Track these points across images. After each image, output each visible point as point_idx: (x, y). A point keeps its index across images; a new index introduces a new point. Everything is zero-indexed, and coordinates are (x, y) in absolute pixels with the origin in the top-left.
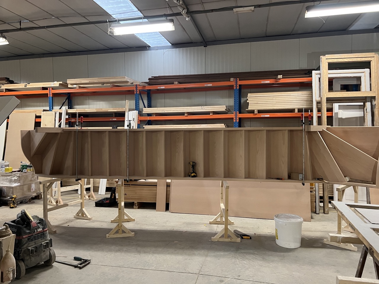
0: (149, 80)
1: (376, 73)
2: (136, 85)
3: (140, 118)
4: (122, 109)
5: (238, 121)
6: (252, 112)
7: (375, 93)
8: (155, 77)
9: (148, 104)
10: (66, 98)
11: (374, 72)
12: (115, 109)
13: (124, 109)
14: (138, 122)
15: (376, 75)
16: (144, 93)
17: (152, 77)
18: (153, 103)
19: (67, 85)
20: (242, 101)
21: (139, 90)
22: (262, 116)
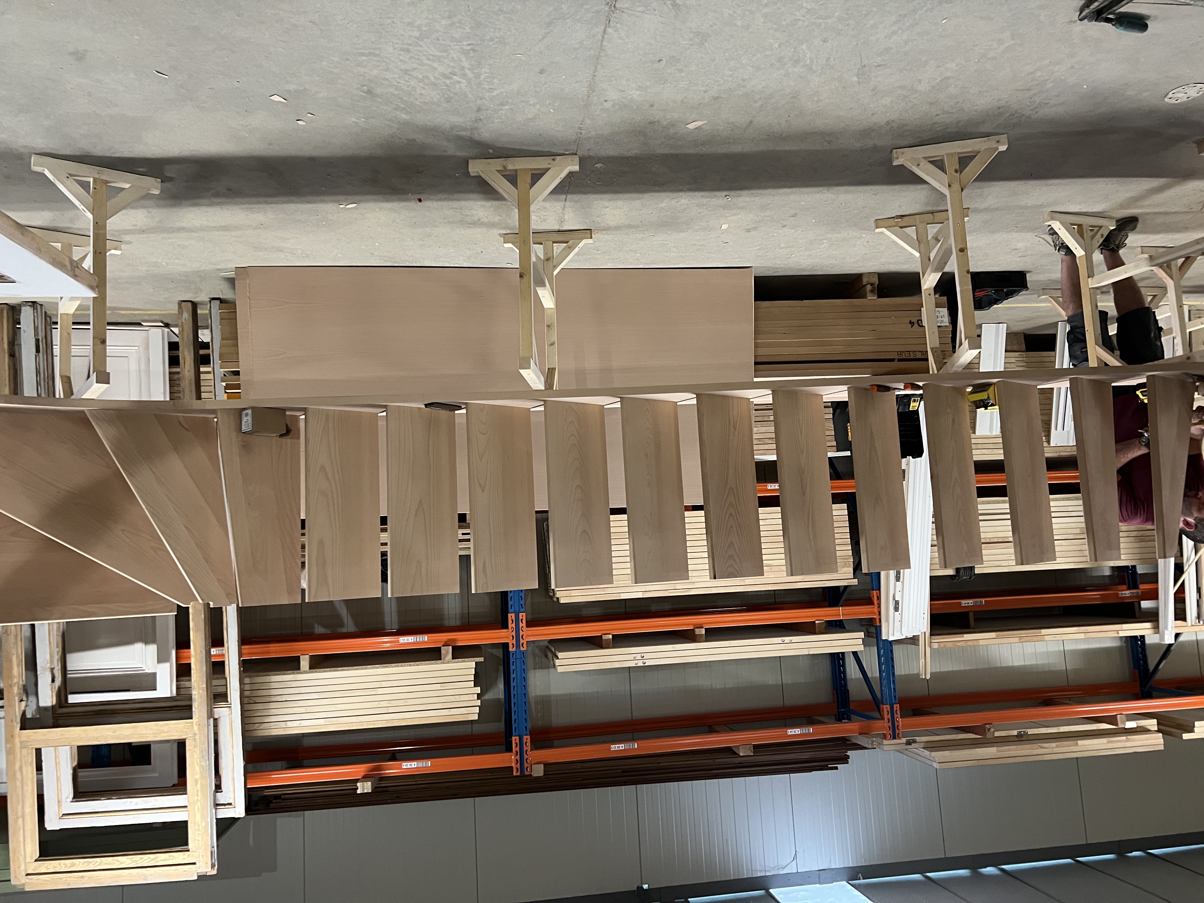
0: (848, 757)
1: (20, 813)
2: (894, 738)
3: (874, 613)
4: (942, 645)
5: (511, 616)
6: (460, 652)
7: (21, 742)
8: (825, 768)
9: (844, 666)
10: (1158, 676)
11: (28, 818)
12: (969, 643)
13: (935, 646)
14: (879, 598)
15: (20, 807)
16: (863, 703)
17: (836, 768)
18: (825, 671)
19: (1162, 727)
20: (501, 686)
21: (883, 719)
22: (426, 638)
